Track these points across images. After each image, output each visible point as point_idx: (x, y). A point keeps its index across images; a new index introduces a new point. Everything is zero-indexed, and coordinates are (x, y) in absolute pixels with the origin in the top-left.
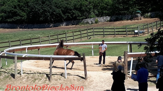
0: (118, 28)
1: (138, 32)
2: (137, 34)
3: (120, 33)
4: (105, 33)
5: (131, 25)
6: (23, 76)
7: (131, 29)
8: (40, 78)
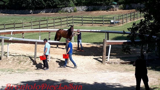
0: (95, 17)
1: (114, 22)
2: (113, 23)
3: (97, 22)
4: (84, 22)
5: (107, 16)
6: (10, 58)
7: (107, 20)
8: (25, 60)
